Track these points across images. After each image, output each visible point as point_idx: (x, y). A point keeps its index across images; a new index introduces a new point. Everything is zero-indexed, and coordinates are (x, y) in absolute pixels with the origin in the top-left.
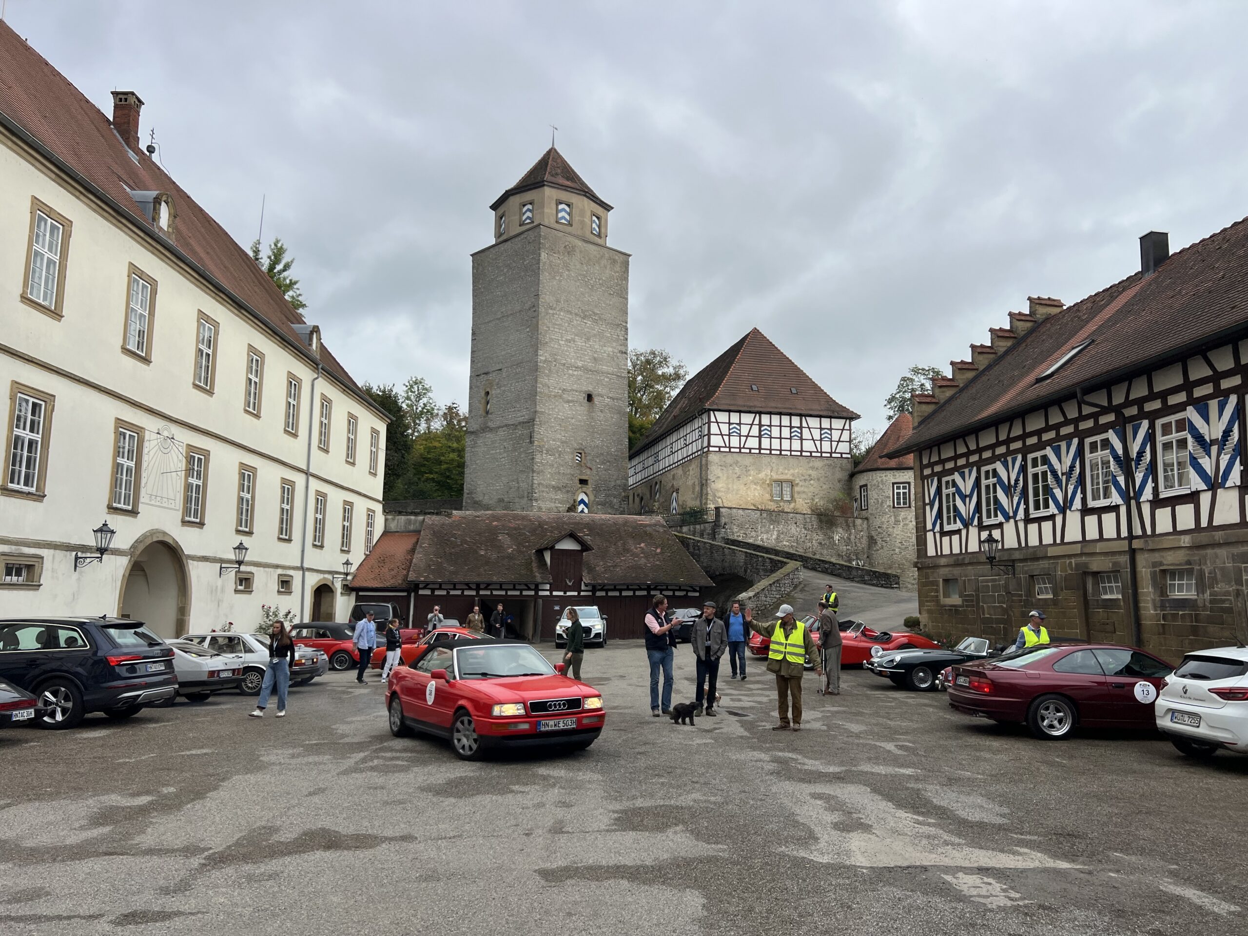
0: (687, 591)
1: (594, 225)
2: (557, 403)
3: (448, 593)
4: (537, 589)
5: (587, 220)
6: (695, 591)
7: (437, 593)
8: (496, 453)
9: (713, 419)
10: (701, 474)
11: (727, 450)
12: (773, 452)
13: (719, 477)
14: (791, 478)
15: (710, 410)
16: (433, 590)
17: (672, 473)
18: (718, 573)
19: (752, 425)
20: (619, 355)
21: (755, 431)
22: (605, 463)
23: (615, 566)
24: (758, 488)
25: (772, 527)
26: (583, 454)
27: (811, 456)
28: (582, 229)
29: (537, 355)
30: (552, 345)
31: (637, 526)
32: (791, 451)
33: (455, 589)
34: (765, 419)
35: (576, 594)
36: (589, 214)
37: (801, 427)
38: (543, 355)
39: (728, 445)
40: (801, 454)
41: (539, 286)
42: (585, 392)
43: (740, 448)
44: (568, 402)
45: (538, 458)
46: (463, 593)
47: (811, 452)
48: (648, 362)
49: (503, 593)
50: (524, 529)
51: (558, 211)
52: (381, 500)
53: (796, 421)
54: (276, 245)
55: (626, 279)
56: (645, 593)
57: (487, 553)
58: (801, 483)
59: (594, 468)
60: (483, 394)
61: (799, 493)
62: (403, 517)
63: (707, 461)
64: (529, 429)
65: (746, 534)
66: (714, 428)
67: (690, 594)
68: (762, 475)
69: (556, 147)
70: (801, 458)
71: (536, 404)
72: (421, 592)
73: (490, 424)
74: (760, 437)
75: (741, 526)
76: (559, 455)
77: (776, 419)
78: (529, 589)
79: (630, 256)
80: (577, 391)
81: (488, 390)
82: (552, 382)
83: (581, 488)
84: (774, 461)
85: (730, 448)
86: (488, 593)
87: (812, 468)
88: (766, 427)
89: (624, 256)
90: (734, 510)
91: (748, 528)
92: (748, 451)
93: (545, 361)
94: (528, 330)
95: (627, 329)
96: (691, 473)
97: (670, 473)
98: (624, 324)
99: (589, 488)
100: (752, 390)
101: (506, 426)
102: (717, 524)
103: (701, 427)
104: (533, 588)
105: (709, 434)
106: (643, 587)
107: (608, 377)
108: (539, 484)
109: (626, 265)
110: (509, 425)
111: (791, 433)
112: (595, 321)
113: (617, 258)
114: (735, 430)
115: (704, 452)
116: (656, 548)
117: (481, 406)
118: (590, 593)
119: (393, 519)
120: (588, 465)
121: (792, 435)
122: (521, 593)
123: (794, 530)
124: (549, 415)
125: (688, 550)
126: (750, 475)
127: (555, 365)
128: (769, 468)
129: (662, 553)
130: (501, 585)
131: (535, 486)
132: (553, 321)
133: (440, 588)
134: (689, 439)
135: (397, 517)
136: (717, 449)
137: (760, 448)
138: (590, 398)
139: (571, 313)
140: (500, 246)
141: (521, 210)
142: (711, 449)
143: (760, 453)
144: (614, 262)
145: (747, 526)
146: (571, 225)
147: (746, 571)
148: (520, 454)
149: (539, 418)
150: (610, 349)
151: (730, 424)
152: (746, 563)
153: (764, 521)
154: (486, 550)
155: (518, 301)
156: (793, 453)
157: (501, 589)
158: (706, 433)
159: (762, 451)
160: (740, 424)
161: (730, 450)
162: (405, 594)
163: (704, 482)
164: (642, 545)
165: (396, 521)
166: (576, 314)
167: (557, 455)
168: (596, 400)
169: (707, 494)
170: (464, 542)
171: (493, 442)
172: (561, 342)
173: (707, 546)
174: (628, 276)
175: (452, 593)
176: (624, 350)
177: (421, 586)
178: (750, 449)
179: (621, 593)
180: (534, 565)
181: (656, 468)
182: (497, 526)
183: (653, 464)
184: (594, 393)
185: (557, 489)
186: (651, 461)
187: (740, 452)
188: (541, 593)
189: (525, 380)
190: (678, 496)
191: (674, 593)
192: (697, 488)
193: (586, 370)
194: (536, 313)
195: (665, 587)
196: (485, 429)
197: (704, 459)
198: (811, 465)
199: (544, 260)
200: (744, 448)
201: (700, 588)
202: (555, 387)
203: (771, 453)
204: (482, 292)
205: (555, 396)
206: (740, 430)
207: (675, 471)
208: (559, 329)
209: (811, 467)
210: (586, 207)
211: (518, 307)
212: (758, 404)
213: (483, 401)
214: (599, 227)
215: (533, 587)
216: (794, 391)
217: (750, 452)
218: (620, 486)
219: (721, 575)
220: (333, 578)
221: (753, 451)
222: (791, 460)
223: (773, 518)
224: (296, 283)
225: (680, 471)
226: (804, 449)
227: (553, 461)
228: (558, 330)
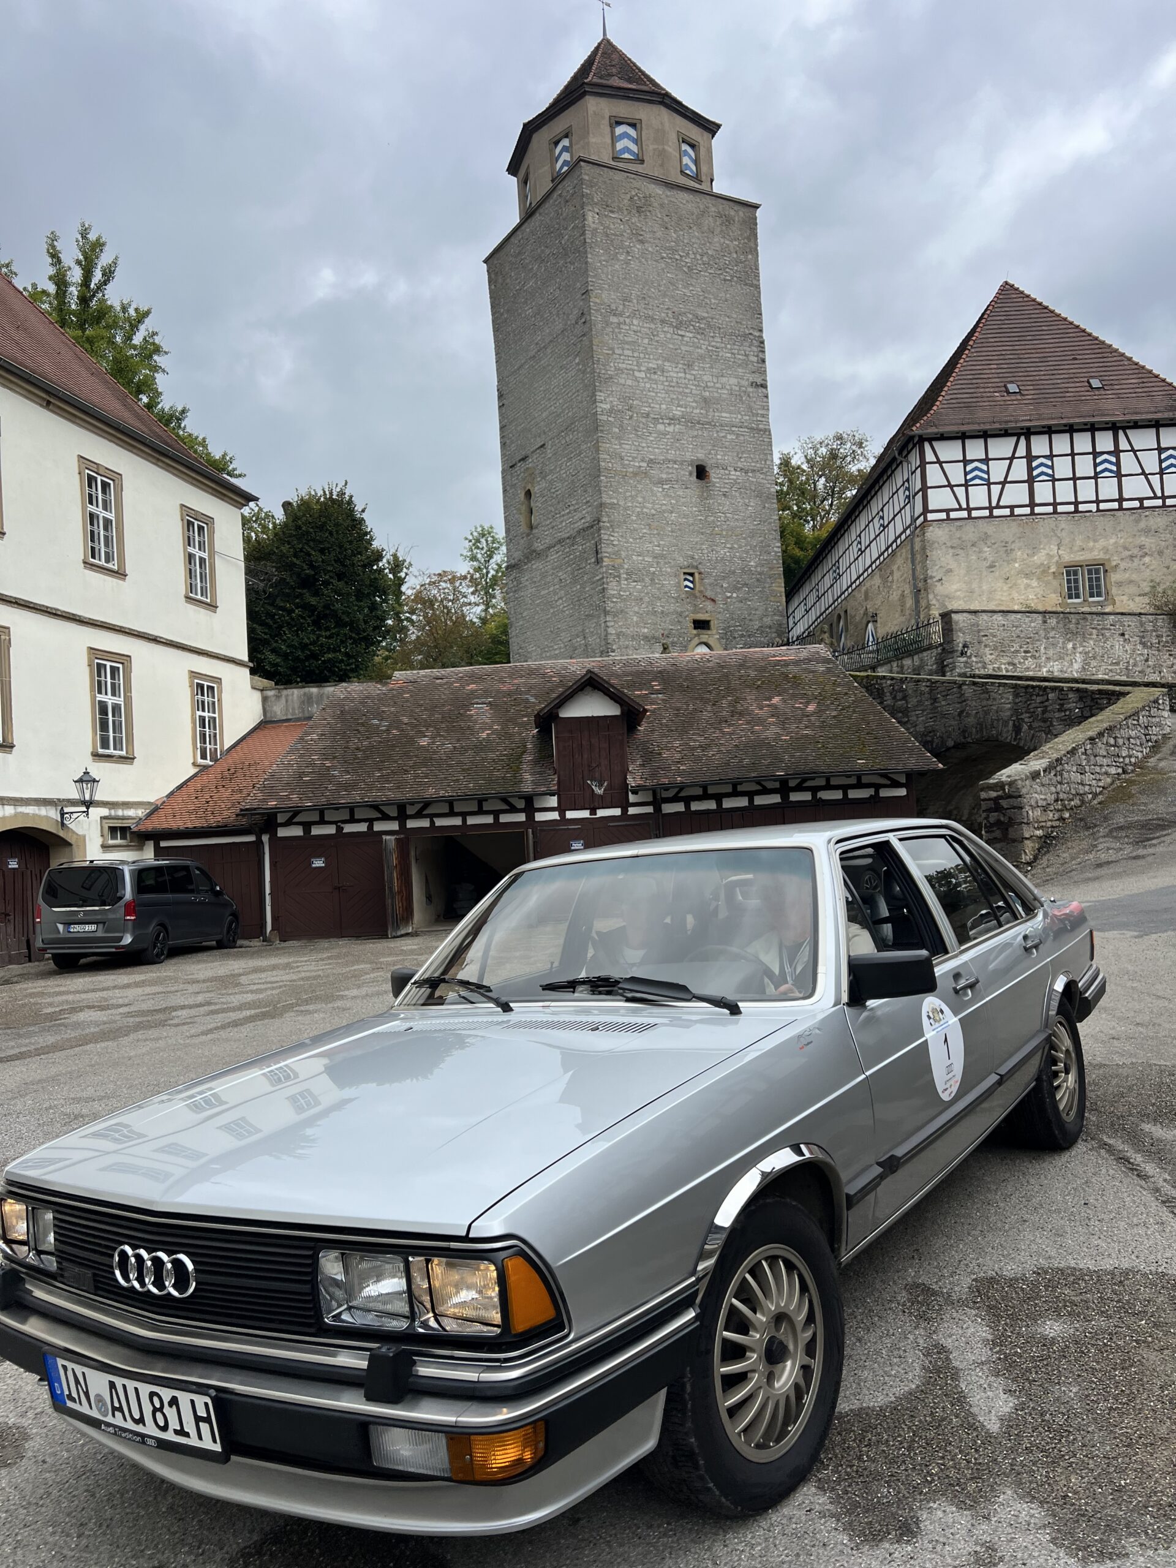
0: (877, 787)
1: (686, 160)
2: (640, 487)
3: (340, 829)
4: (530, 809)
5: (671, 149)
6: (896, 784)
7: (316, 831)
8: (549, 593)
9: (930, 456)
10: (914, 570)
11: (964, 514)
12: (1060, 509)
13: (950, 571)
14: (1102, 556)
15: (922, 440)
16: (307, 826)
17: (863, 589)
18: (950, 743)
19: (1012, 458)
20: (750, 389)
21: (1020, 470)
22: (739, 589)
23: (704, 748)
24: (1034, 583)
25: (1070, 645)
26: (697, 575)
27: (1142, 507)
28: (662, 165)
29: (595, 401)
30: (622, 381)
31: (765, 667)
32: (1098, 502)
33: (352, 820)
34: (1040, 445)
35: (617, 812)
36: (673, 137)
37: (1117, 452)
38: (606, 401)
39: (964, 506)
40: (1120, 505)
41: (588, 276)
42: (691, 463)
43: (991, 508)
44: (661, 482)
45: (613, 589)
46: (370, 827)
47: (1141, 500)
48: (833, 455)
49: (457, 821)
50: (528, 692)
51: (614, 139)
52: (246, 658)
53: (1105, 442)
54: (84, 237)
55: (754, 251)
56: (776, 799)
57: (433, 743)
58: (1123, 565)
59: (719, 598)
60: (522, 495)
61: (1120, 584)
62: (296, 691)
63: (923, 541)
64: (593, 538)
65: (1014, 665)
66: (934, 475)
67: (885, 793)
68: (1040, 558)
69: (609, 37)
70: (1120, 513)
71: (600, 490)
72: (282, 832)
73: (538, 546)
74: (1031, 481)
75: (1001, 649)
76: (652, 580)
77: (1061, 444)
78: (513, 810)
79: (756, 207)
80: (675, 462)
81: (529, 487)
82: (626, 448)
83: (698, 635)
84: (1063, 525)
85: (969, 510)
86: (425, 823)
87: (1147, 531)
88: (1041, 460)
89: (747, 210)
90: (985, 616)
91: (1017, 651)
92: (1007, 512)
93: (611, 411)
94: (577, 360)
95: (763, 342)
96: (897, 575)
97: (860, 591)
98: (757, 334)
99: (712, 636)
100: (1008, 392)
101: (560, 542)
102: (947, 650)
103: (908, 480)
104: (523, 806)
105: (924, 488)
106: (770, 785)
107: (733, 432)
108: (618, 635)
109: (752, 224)
110: (564, 540)
111: (1096, 465)
112: (700, 332)
113: (732, 213)
114: (976, 473)
115: (919, 527)
116: (807, 703)
117: (522, 519)
118: (649, 809)
119: (278, 697)
120: (709, 594)
121: (1099, 469)
122: (496, 818)
123: (1118, 648)
124: (626, 509)
125: (881, 703)
126: (1015, 560)
127: (631, 417)
128: (1055, 541)
129: (819, 712)
130: (451, 804)
131: (611, 638)
132: (621, 337)
133: (322, 822)
134: (888, 514)
135: (285, 692)
136: (943, 516)
137: (1032, 504)
138: (701, 472)
139: (652, 319)
140: (523, 228)
141: (552, 152)
142: (930, 516)
143: (1032, 513)
144: (728, 221)
145: (1016, 647)
146: (642, 162)
147: (1017, 729)
148: (583, 587)
149: (609, 516)
150: (733, 381)
151: (966, 462)
152: (1016, 711)
153: (1052, 634)
154: (432, 738)
155: (558, 315)
156: (1102, 506)
157: (452, 813)
158: (919, 486)
159: (1037, 510)
160: (986, 460)
161: (969, 514)
162: (251, 838)
163: (921, 585)
164: (776, 700)
165: (283, 700)
166: (663, 321)
167: (647, 580)
168: (714, 475)
169: (928, 607)
170: (396, 723)
171: (544, 576)
172: (637, 374)
173: (923, 687)
174: (757, 245)
175: (349, 828)
176: (759, 381)
177: (281, 819)
178: (1012, 508)
179: (719, 804)
180: (528, 757)
181: (837, 589)
182: (473, 691)
183: (832, 585)
184: (709, 464)
185: (649, 639)
186: (828, 581)
187: (991, 516)
188: (540, 817)
189: (580, 453)
190: (876, 629)
191: (845, 794)
192: (910, 602)
193: (691, 422)
194: (587, 325)
195: (822, 782)
196: (532, 555)
197: (917, 540)
198: (1142, 525)
199: (593, 226)
200: (998, 507)
201: (909, 775)
202: (634, 458)
203: (1055, 512)
204: (506, 319)
205: (635, 474)
206: (988, 473)
207: (868, 584)
208: (633, 351)
209: (1142, 530)
210: (667, 125)
211: (559, 326)
212: (1024, 416)
213: (524, 508)
214: (696, 162)
215: (521, 804)
216: (1096, 383)
217: (1012, 514)
218: (770, 627)
219: (957, 746)
220: (62, 814)
221: (1017, 511)
222: (1101, 522)
223: (1072, 626)
224: (147, 313)
225: (877, 581)
226: (1125, 496)
227: (640, 592)
228: (629, 353)
